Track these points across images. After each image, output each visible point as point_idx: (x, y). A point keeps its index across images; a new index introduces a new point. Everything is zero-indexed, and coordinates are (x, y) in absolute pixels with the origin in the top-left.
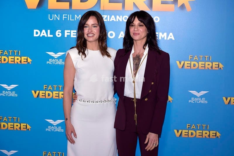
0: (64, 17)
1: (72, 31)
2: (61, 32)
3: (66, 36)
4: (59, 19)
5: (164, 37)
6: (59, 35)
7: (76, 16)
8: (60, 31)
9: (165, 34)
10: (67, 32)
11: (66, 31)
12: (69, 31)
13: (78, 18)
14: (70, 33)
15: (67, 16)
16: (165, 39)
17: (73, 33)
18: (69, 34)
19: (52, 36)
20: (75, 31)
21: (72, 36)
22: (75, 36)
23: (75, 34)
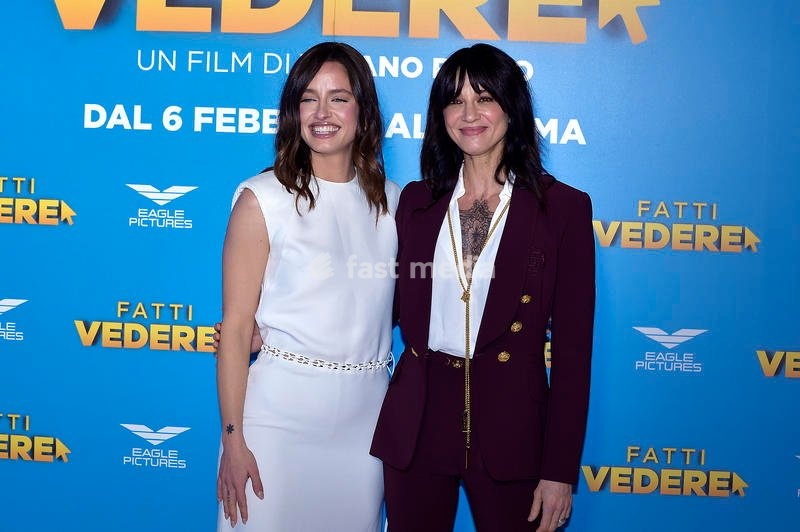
0: (191, 61)
1: (221, 111)
2: (180, 115)
3: (198, 128)
4: (173, 67)
6: (172, 122)
7: (234, 55)
8: (178, 109)
9: (553, 124)
10: (204, 115)
11: (199, 111)
12: (210, 110)
13: (241, 64)
14: (214, 116)
15: (203, 57)
16: (553, 140)
17: (225, 115)
18: (209, 120)
20: (232, 111)
21: (220, 128)
22: (232, 129)
23: (231, 120)
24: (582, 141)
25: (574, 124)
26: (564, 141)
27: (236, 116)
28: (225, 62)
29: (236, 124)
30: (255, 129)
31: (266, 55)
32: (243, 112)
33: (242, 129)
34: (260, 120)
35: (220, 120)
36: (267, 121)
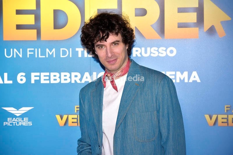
0: (28, 53)
1: (43, 74)
2: (25, 76)
3: (33, 82)
4: (21, 56)
5: (184, 79)
6: (21, 80)
7: (47, 50)
8: (24, 74)
9: (186, 74)
10: (35, 76)
11: (33, 74)
12: (38, 74)
13: (51, 54)
14: (40, 76)
15: (34, 51)
16: (186, 81)
17: (45, 76)
18: (38, 78)
19: (11, 82)
20: (48, 74)
21: (42, 82)
22: (48, 82)
23: (48, 78)
24: (199, 81)
25: (195, 73)
26: (191, 81)
27: (49, 76)
29: (49, 79)
30: (58, 81)
31: (61, 49)
32: (52, 74)
33: (52, 82)
34: (60, 77)
35: (43, 78)
36: (63, 78)
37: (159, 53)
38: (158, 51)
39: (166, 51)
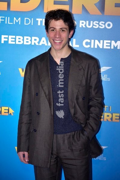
1: (10, 37)
3: (3, 42)
5: (117, 46)
7: (15, 18)
9: (119, 43)
10: (5, 38)
11: (3, 36)
12: (7, 36)
13: (17, 21)
14: (8, 38)
15: (4, 19)
16: (119, 48)
17: (12, 38)
18: (6, 40)
20: (14, 37)
21: (10, 42)
22: (14, 43)
23: (14, 40)
28: (12, 21)
29: (15, 41)
30: (21, 43)
31: (25, 18)
32: (17, 37)
33: (17, 43)
34: (23, 40)
35: (10, 40)
36: (25, 40)
37: (99, 25)
38: (98, 24)
39: (105, 24)
